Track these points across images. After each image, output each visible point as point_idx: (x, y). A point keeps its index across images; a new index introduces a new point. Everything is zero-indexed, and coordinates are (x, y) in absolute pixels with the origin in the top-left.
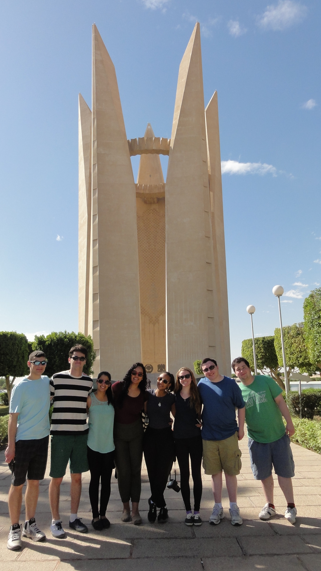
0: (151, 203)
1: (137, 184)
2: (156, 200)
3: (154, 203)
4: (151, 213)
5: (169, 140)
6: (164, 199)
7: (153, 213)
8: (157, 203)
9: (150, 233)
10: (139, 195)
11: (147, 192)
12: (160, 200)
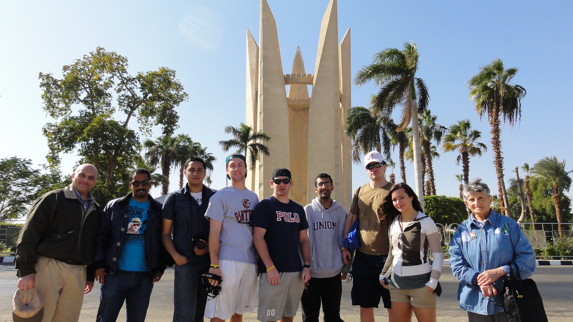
0: (298, 111)
1: (289, 98)
2: (302, 109)
3: (301, 110)
4: (298, 118)
5: (312, 75)
6: (308, 108)
7: (300, 118)
8: (303, 110)
9: (297, 133)
10: (289, 106)
11: (296, 104)
12: (306, 109)
